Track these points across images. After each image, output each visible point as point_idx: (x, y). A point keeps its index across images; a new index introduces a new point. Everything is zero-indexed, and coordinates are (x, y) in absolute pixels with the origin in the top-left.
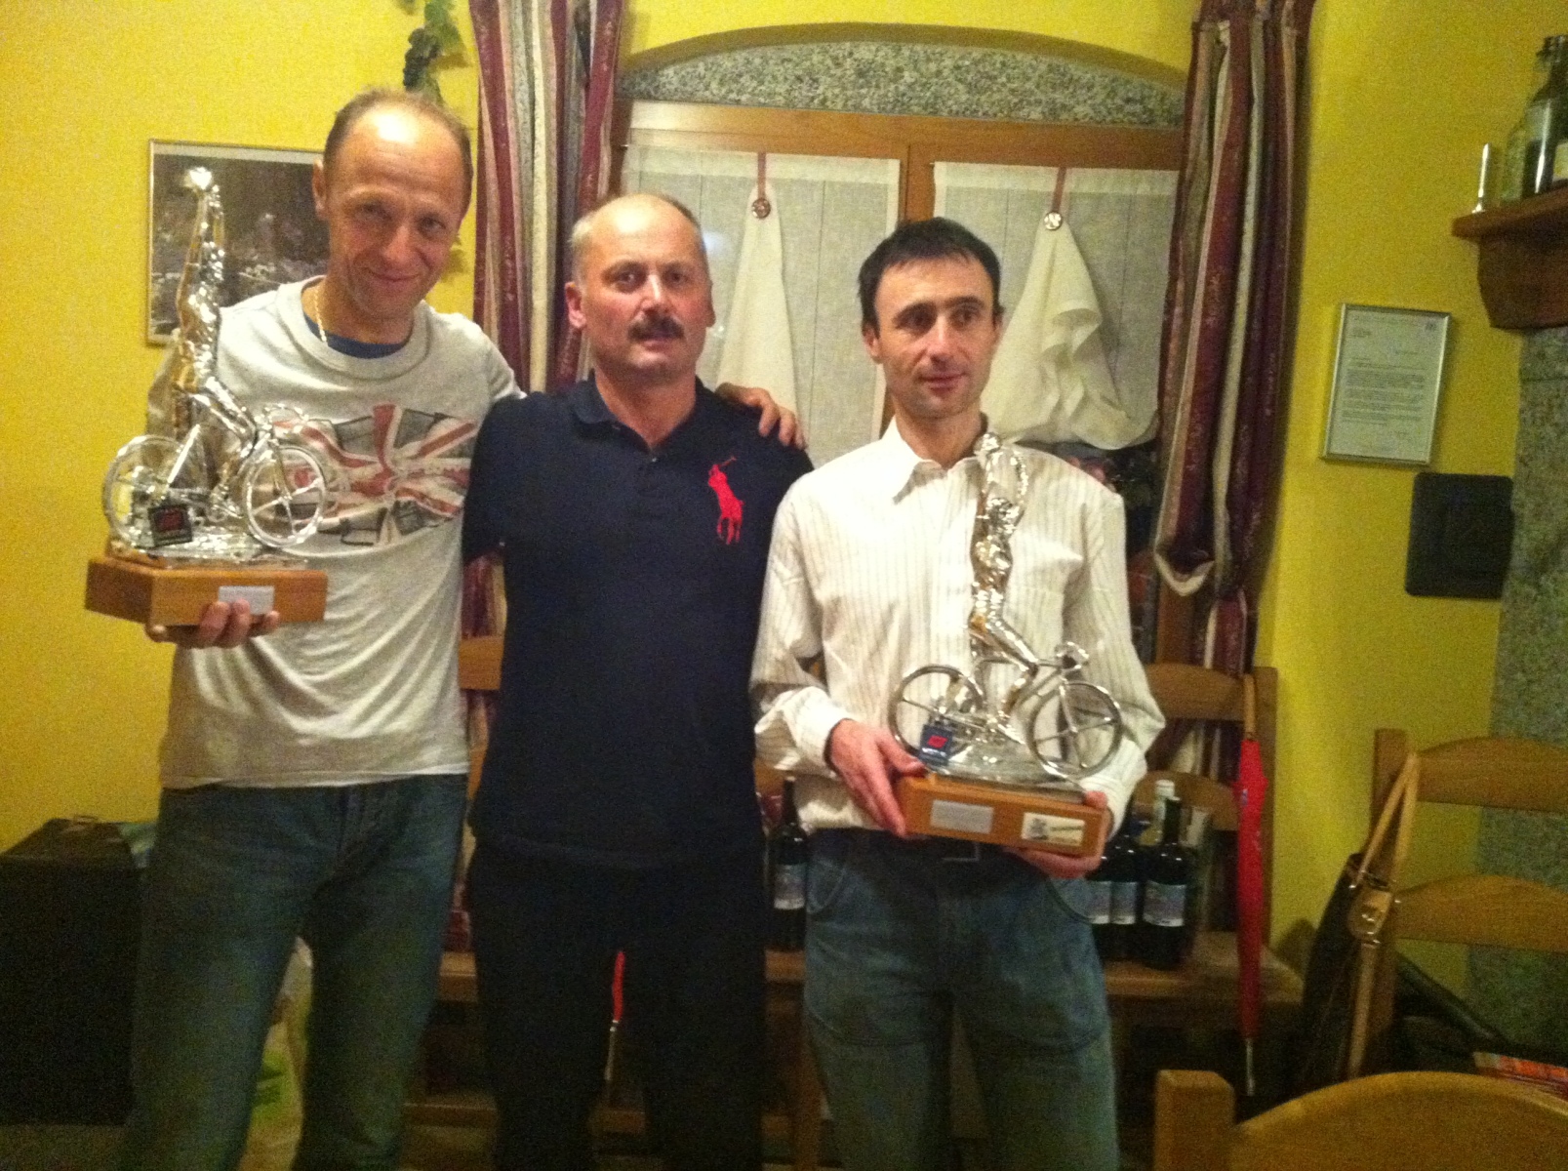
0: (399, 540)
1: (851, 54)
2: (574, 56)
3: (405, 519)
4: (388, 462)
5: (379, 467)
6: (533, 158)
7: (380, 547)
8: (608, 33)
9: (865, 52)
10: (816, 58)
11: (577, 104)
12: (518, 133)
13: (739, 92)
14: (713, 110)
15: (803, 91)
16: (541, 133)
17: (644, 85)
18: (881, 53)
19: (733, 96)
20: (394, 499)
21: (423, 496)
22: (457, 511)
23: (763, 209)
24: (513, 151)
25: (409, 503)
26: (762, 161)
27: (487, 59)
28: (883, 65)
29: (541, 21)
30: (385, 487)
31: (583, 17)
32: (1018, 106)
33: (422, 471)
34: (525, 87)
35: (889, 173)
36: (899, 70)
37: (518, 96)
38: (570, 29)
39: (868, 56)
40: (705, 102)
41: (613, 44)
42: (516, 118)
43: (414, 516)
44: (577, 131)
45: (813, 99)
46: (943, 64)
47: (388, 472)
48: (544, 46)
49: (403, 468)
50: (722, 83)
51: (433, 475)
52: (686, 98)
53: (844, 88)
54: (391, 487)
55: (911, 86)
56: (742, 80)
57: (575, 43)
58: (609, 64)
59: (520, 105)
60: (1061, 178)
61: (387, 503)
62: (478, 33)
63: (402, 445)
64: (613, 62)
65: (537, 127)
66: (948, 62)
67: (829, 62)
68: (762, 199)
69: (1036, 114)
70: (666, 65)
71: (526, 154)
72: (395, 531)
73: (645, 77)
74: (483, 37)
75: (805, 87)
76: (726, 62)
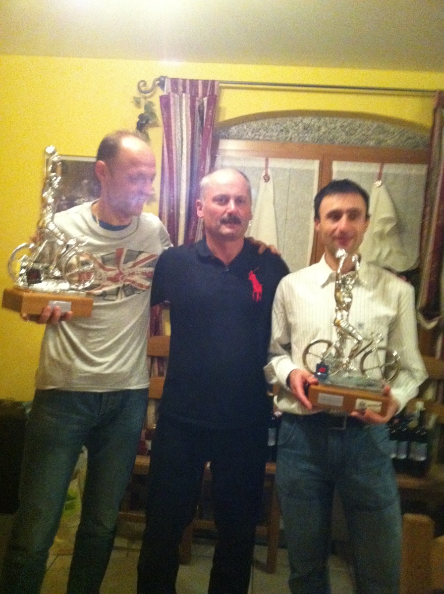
0: (124, 299)
1: (301, 121)
2: (198, 123)
3: (127, 291)
4: (121, 269)
5: (117, 271)
6: (182, 160)
7: (118, 301)
8: (210, 114)
9: (307, 121)
10: (288, 123)
11: (199, 141)
12: (177, 151)
13: (260, 135)
14: (249, 142)
15: (283, 135)
16: (185, 151)
17: (224, 133)
18: (313, 121)
19: (257, 137)
20: (123, 283)
21: (134, 282)
22: (148, 287)
23: (267, 179)
24: (174, 157)
25: (128, 285)
26: (267, 160)
27: (166, 124)
28: (313, 125)
29: (186, 109)
30: (120, 279)
31: (201, 109)
32: (365, 140)
33: (134, 272)
34: (180, 134)
35: (315, 165)
36: (319, 127)
37: (177, 137)
38: (197, 113)
39: (308, 122)
40: (245, 139)
41: (212, 118)
42: (176, 145)
43: (130, 289)
44: (198, 149)
45: (287, 138)
46: (337, 124)
47: (121, 273)
48: (187, 119)
49: (126, 272)
50: (253, 132)
51: (138, 274)
52: (239, 138)
53: (299, 134)
54: (122, 278)
55: (324, 133)
56: (261, 131)
57: (198, 118)
58: (210, 125)
59: (177, 141)
60: (381, 168)
61: (120, 285)
62: (163, 114)
63: (127, 263)
64: (212, 124)
65: (183, 149)
66: (338, 124)
67: (293, 124)
68: (266, 175)
69: (372, 143)
70: (232, 126)
71: (179, 159)
72: (123, 295)
73: (224, 131)
74: (165, 116)
75: (284, 133)
76: (254, 125)
